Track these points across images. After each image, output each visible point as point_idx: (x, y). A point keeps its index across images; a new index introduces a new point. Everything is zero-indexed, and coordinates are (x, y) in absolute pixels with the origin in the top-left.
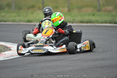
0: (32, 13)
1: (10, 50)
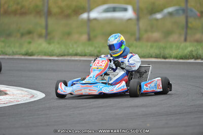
0: (30, 43)
1: (6, 94)
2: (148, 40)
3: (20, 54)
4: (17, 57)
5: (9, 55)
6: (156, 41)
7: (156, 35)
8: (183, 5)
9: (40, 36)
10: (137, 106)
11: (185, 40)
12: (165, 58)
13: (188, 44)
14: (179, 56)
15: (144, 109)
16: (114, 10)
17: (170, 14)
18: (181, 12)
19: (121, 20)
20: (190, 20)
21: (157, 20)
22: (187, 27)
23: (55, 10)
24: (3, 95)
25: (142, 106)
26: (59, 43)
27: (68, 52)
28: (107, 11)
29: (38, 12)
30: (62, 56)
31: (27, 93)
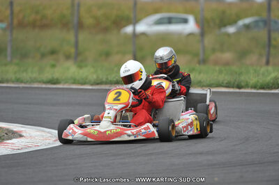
0: (53, 66)
1: (21, 136)
2: (216, 63)
3: (40, 82)
4: (36, 85)
5: (25, 83)
6: (227, 64)
7: (227, 56)
8: (265, 15)
9: (68, 57)
10: (201, 153)
11: (268, 63)
12: (239, 87)
13: (270, 68)
14: (259, 85)
15: (210, 157)
16: (170, 21)
17: (247, 27)
18: (261, 24)
19: (179, 34)
20: (274, 35)
21: (228, 35)
22: (269, 45)
23: (88, 21)
24: (16, 138)
25: (208, 153)
26: (93, 67)
27: (107, 79)
28: (159, 22)
29: (65, 24)
30: (98, 84)
31: (50, 135)
